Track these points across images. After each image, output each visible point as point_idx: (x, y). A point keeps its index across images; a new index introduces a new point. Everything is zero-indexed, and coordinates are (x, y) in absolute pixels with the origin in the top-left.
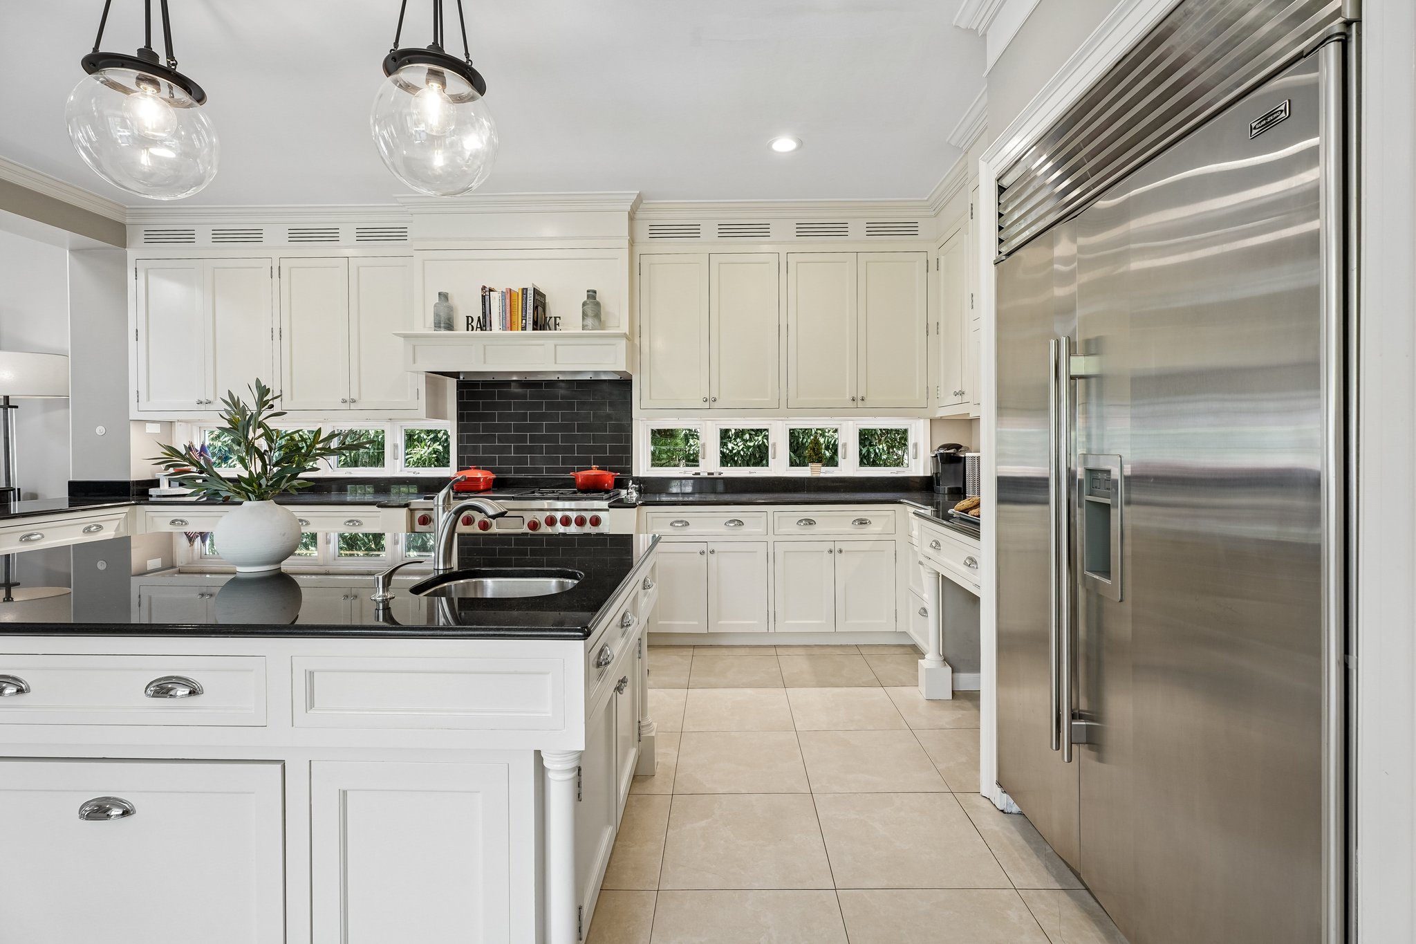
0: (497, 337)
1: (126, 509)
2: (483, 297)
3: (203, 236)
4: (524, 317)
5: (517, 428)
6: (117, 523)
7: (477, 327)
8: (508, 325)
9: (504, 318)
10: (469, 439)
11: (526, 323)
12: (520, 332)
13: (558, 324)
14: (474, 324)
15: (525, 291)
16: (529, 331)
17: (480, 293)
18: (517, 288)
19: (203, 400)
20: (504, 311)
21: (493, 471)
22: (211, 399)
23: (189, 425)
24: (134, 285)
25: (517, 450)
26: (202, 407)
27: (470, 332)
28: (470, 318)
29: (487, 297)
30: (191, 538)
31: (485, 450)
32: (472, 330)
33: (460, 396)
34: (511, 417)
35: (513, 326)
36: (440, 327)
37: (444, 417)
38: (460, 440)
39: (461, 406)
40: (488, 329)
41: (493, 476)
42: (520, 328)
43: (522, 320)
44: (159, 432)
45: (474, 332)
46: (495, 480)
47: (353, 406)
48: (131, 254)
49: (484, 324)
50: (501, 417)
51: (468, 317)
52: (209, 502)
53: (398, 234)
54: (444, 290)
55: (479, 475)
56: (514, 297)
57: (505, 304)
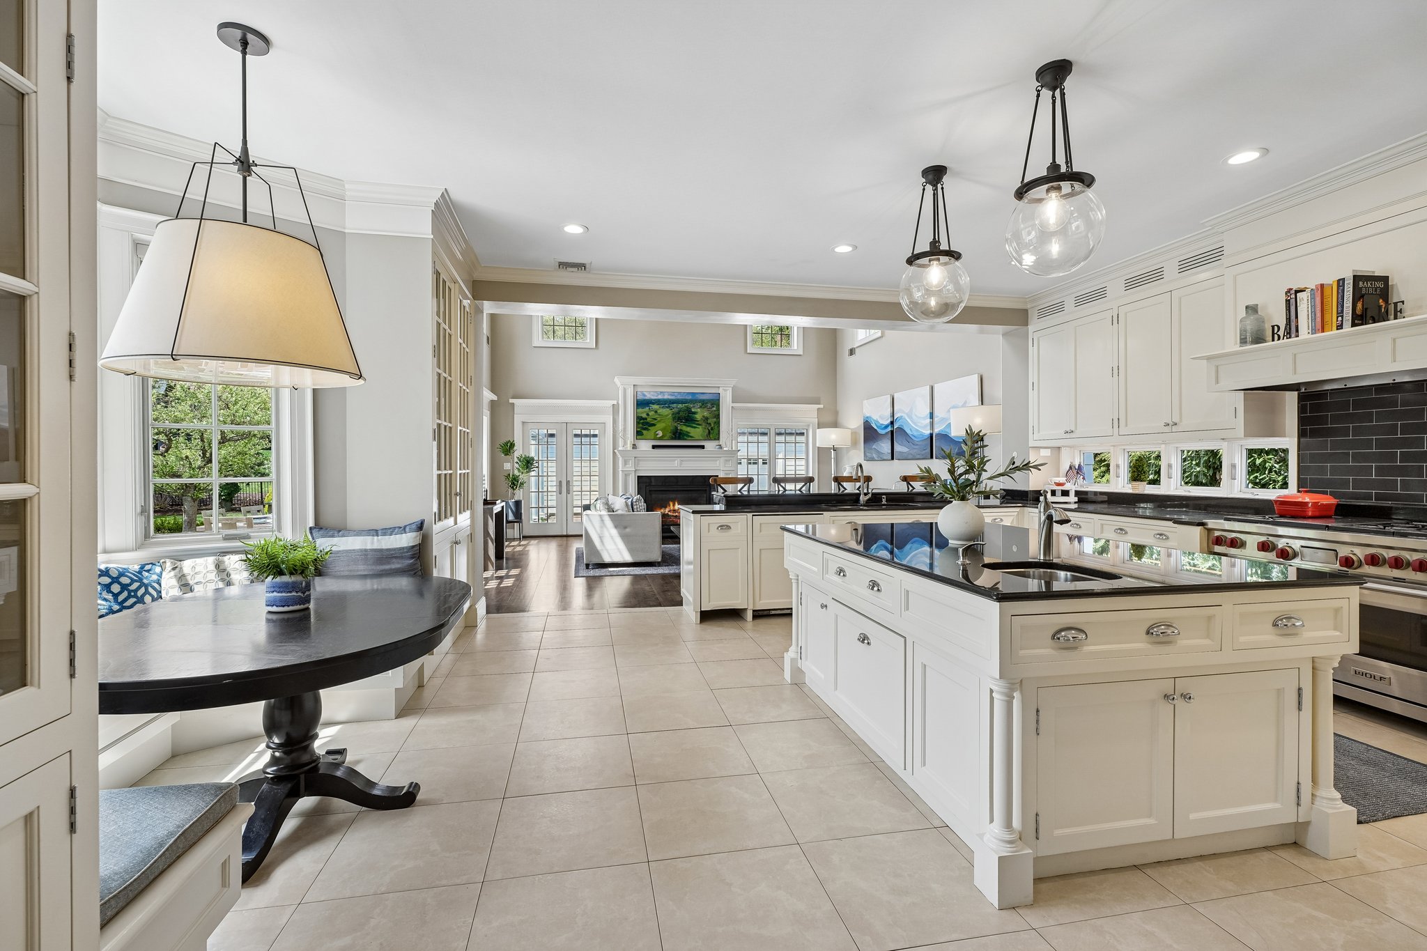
0: (1306, 342)
1: (1018, 509)
2: (1288, 302)
3: (1069, 304)
4: (1340, 313)
5: (1380, 444)
6: (1012, 518)
7: (1284, 336)
8: (1319, 326)
9: (1314, 320)
10: (1313, 458)
11: (1342, 321)
12: (1335, 332)
13: (1401, 311)
14: (1281, 333)
15: (1341, 283)
16: (1347, 328)
17: (1284, 298)
18: (1330, 279)
19: (1068, 430)
20: (1314, 313)
21: (1334, 495)
22: (1073, 429)
23: (1072, 449)
24: (1032, 351)
25: (1380, 471)
26: (1068, 436)
27: (1276, 342)
28: (1276, 328)
29: (1293, 301)
30: (1071, 538)
31: (1334, 470)
32: (1279, 339)
33: (1302, 409)
34: (1373, 430)
35: (1326, 327)
36: (1246, 342)
37: (1282, 435)
38: (1300, 458)
39: (1302, 421)
40: (1293, 336)
41: (1334, 501)
42: (1335, 328)
43: (1337, 317)
44: (1049, 454)
45: (1281, 341)
46: (1338, 506)
47: (1175, 429)
48: (1031, 328)
49: (1291, 329)
50: (1357, 431)
51: (1273, 327)
52: (1079, 510)
53: (1212, 256)
54: (1251, 303)
55: (1307, 500)
56: (1327, 292)
57: (1314, 305)
